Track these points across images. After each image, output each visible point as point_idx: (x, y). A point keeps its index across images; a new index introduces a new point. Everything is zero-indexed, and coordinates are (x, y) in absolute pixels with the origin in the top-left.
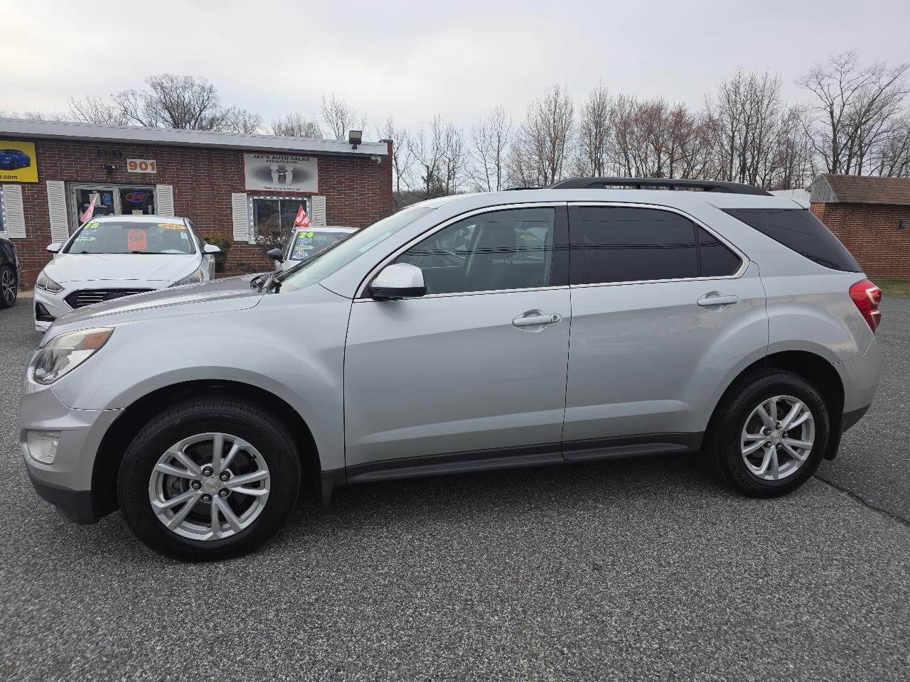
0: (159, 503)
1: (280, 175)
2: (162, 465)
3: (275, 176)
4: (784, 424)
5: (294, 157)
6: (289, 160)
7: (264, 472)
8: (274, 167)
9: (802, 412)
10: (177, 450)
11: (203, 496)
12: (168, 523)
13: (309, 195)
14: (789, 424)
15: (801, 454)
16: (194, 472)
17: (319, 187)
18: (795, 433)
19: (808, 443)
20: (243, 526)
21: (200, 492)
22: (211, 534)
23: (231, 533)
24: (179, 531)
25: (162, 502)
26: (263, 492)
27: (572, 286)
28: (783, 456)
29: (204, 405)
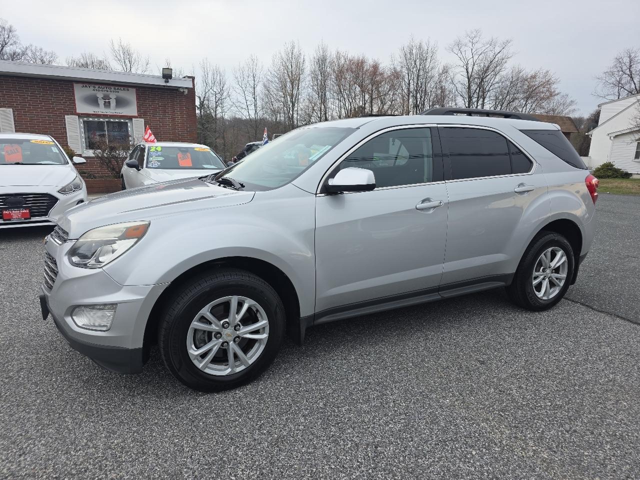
0: (193, 352)
1: (105, 102)
2: (195, 323)
3: (101, 102)
4: (553, 264)
5: (117, 88)
6: (113, 89)
7: (264, 322)
8: (100, 95)
9: (562, 256)
10: (206, 311)
11: (223, 343)
12: (200, 366)
13: (130, 118)
14: (556, 265)
15: (560, 282)
16: (217, 325)
17: (138, 111)
18: (557, 270)
19: (563, 275)
20: (251, 362)
21: (221, 340)
22: (229, 370)
23: (242, 368)
24: (207, 371)
25: (196, 351)
26: (264, 336)
27: (446, 181)
28: (552, 284)
29: (224, 276)
